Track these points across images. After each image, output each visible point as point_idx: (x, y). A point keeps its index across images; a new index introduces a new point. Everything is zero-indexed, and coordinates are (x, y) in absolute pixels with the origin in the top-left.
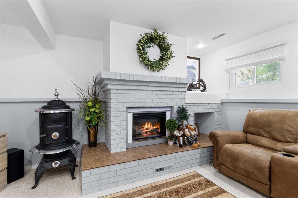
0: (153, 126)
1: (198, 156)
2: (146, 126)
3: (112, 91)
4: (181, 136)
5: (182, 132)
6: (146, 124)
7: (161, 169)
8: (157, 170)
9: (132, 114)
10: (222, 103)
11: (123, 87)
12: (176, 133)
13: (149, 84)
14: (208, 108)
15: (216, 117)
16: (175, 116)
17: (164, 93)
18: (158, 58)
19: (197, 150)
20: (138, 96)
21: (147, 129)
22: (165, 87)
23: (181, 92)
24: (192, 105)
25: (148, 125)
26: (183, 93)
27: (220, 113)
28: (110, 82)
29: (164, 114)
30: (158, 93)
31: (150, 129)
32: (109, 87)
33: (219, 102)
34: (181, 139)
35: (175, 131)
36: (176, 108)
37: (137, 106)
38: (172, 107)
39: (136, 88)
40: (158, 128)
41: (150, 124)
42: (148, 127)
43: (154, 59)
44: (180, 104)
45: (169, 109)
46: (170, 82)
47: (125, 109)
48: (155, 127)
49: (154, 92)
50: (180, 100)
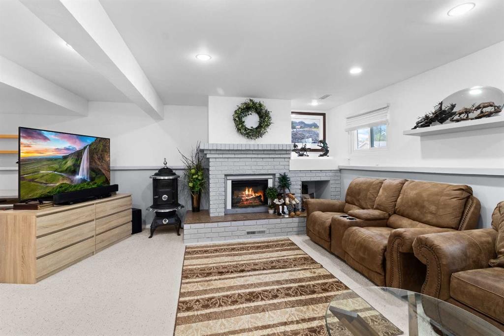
0: (255, 193)
1: (296, 225)
2: (247, 192)
3: (211, 160)
4: (280, 205)
5: (282, 201)
6: (247, 190)
7: (253, 233)
8: (248, 233)
9: (231, 181)
10: (340, 170)
11: (221, 156)
12: (276, 201)
13: (246, 152)
14: (321, 175)
15: (332, 186)
16: (277, 184)
17: (264, 160)
18: (255, 126)
19: (294, 219)
20: (236, 164)
21: (248, 195)
22: (264, 154)
23: (285, 158)
24: (299, 172)
25: (249, 191)
26: (286, 160)
27: (337, 182)
28: (209, 152)
29: (266, 181)
30: (258, 160)
31: (252, 197)
32: (208, 156)
33: (336, 168)
34: (281, 207)
35: (275, 200)
36: (278, 176)
37: (235, 173)
38: (274, 175)
39: (233, 156)
40: (260, 196)
41: (252, 191)
42: (248, 193)
43: (252, 127)
44: (282, 172)
45: (271, 177)
46: (268, 149)
47: (223, 176)
48: (257, 195)
49: (253, 160)
50: (283, 167)
